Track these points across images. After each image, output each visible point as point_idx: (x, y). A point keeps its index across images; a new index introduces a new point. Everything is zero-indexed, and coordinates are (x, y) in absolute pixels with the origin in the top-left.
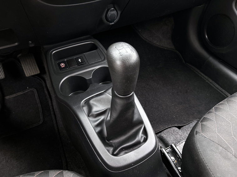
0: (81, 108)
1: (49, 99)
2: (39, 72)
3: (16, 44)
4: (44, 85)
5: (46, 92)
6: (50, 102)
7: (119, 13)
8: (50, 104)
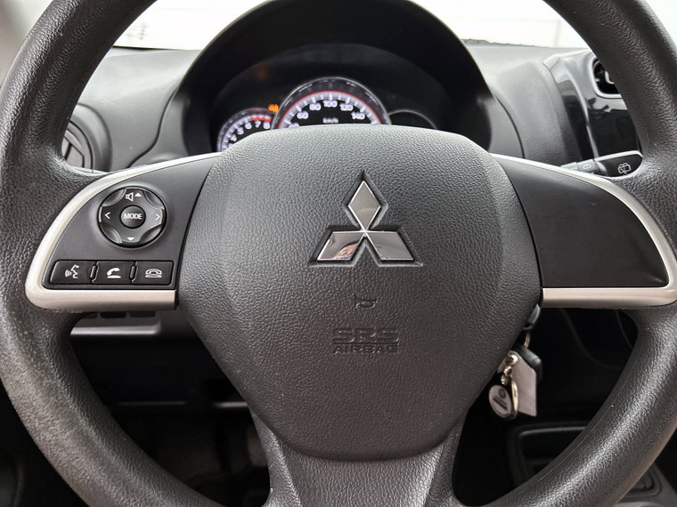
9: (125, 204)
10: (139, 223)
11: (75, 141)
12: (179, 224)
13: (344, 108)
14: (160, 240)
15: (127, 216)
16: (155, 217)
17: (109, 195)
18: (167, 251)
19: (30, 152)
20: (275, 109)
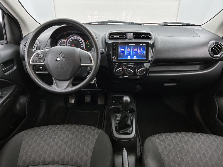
0: (113, 117)
1: (104, 119)
2: (104, 104)
3: (100, 89)
4: (104, 111)
5: (104, 115)
6: (104, 120)
7: (141, 88)
8: (103, 121)
9: (39, 54)
10: (40, 56)
11: (35, 45)
12: (44, 56)
13: (78, 39)
14: (42, 58)
15: (39, 56)
16: (42, 56)
17: (38, 53)
18: (43, 59)
19: (30, 49)
20: (66, 39)
